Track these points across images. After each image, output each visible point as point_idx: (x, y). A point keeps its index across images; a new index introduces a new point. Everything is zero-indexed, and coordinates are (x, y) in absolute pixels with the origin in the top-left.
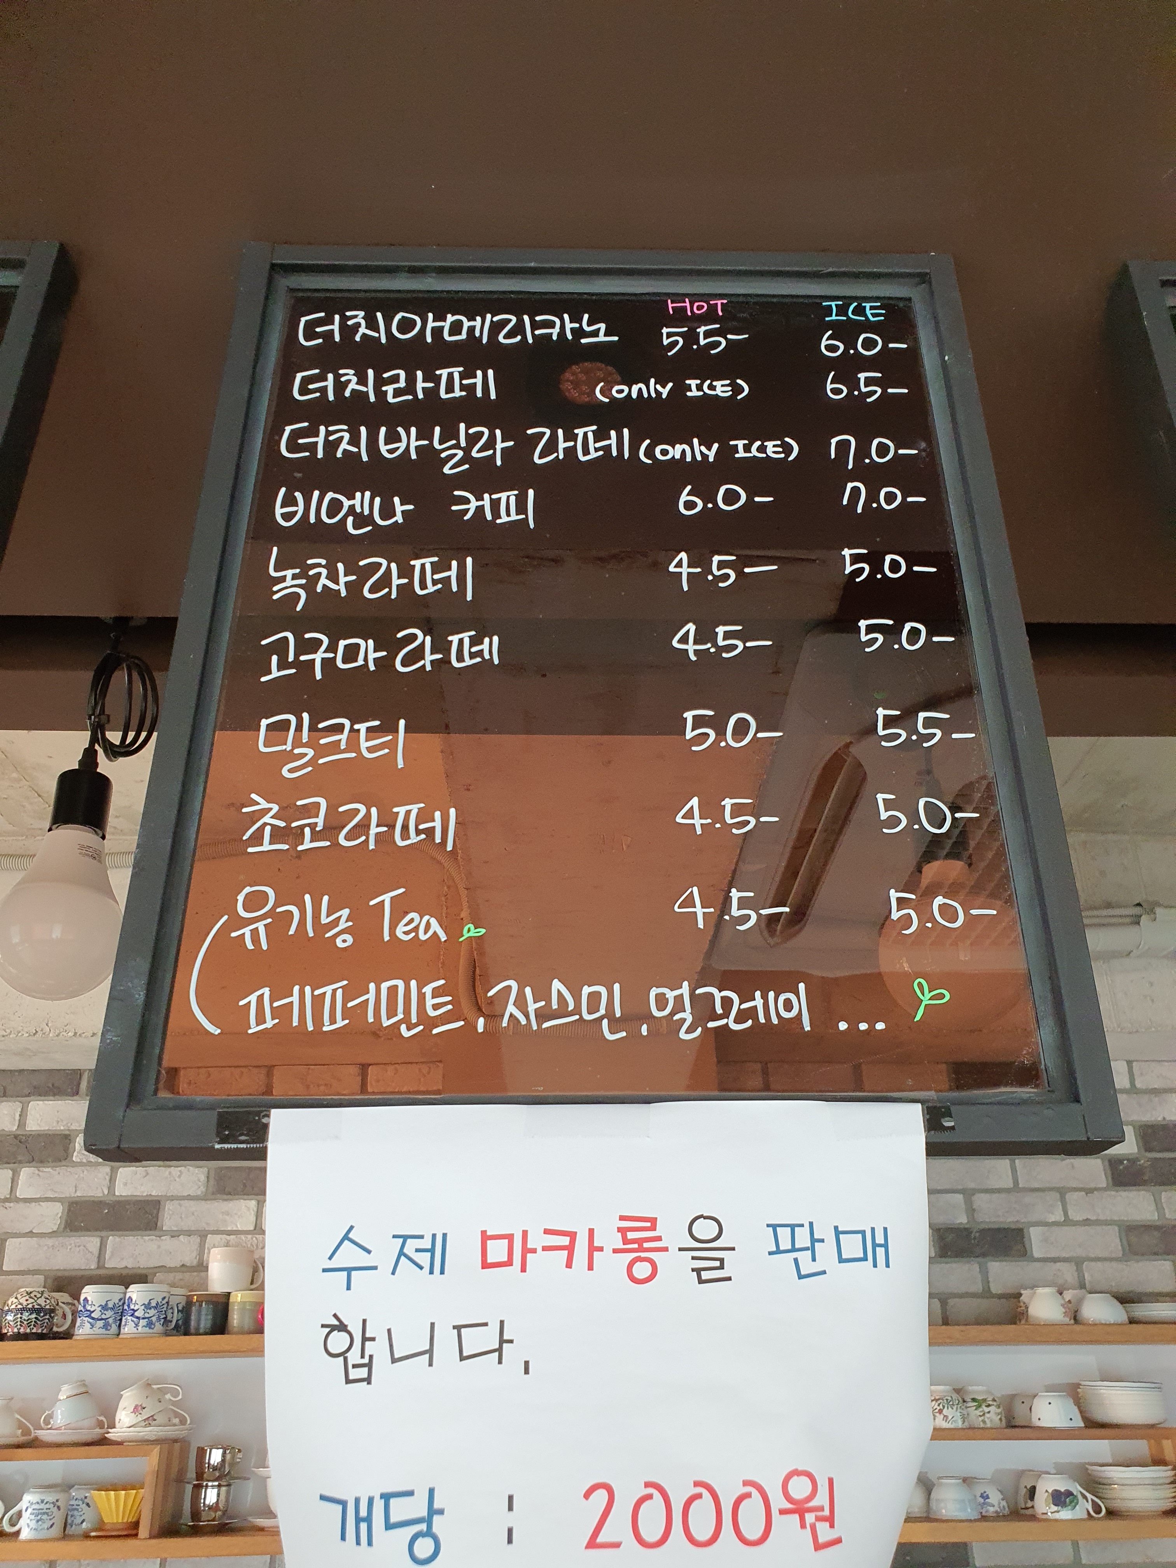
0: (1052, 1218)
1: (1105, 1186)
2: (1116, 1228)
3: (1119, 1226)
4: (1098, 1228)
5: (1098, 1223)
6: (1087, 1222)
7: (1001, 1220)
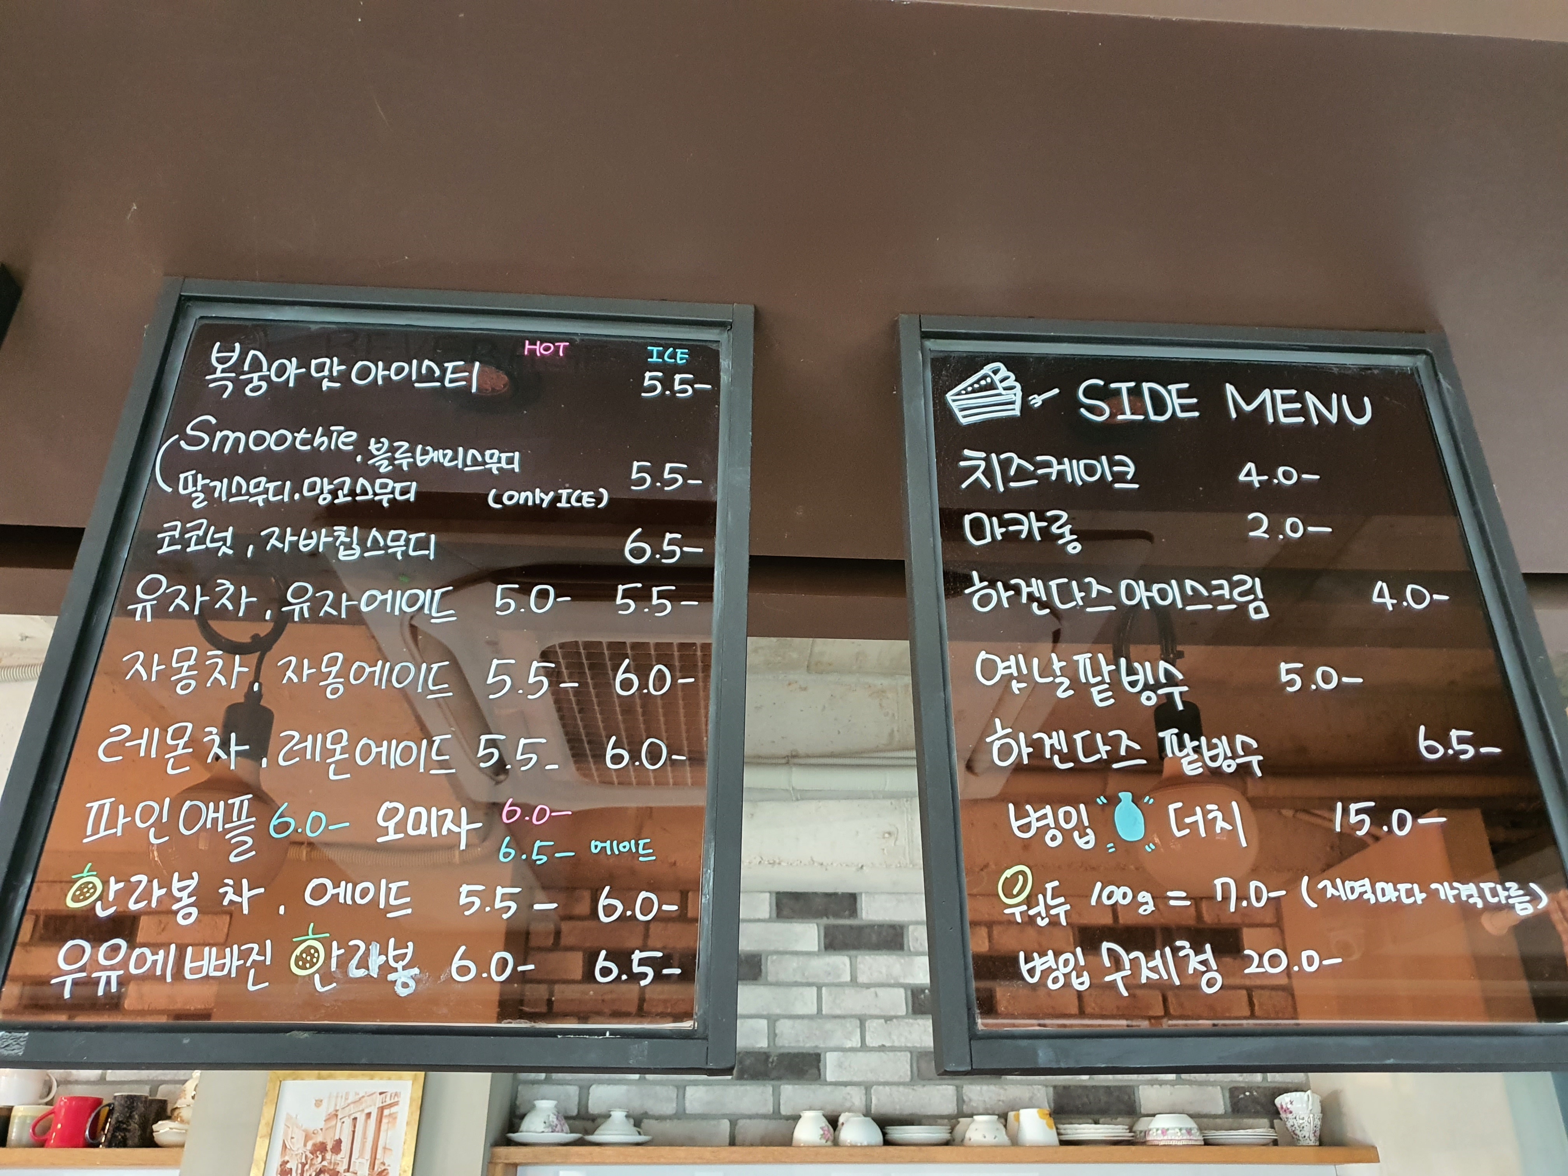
0: (849, 1045)
1: (904, 1013)
2: (909, 1055)
3: (911, 1053)
4: (891, 1054)
5: (893, 1049)
6: (882, 1048)
7: (801, 1044)
